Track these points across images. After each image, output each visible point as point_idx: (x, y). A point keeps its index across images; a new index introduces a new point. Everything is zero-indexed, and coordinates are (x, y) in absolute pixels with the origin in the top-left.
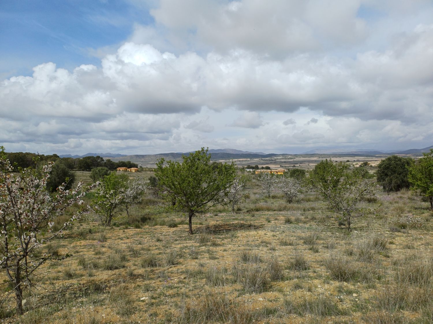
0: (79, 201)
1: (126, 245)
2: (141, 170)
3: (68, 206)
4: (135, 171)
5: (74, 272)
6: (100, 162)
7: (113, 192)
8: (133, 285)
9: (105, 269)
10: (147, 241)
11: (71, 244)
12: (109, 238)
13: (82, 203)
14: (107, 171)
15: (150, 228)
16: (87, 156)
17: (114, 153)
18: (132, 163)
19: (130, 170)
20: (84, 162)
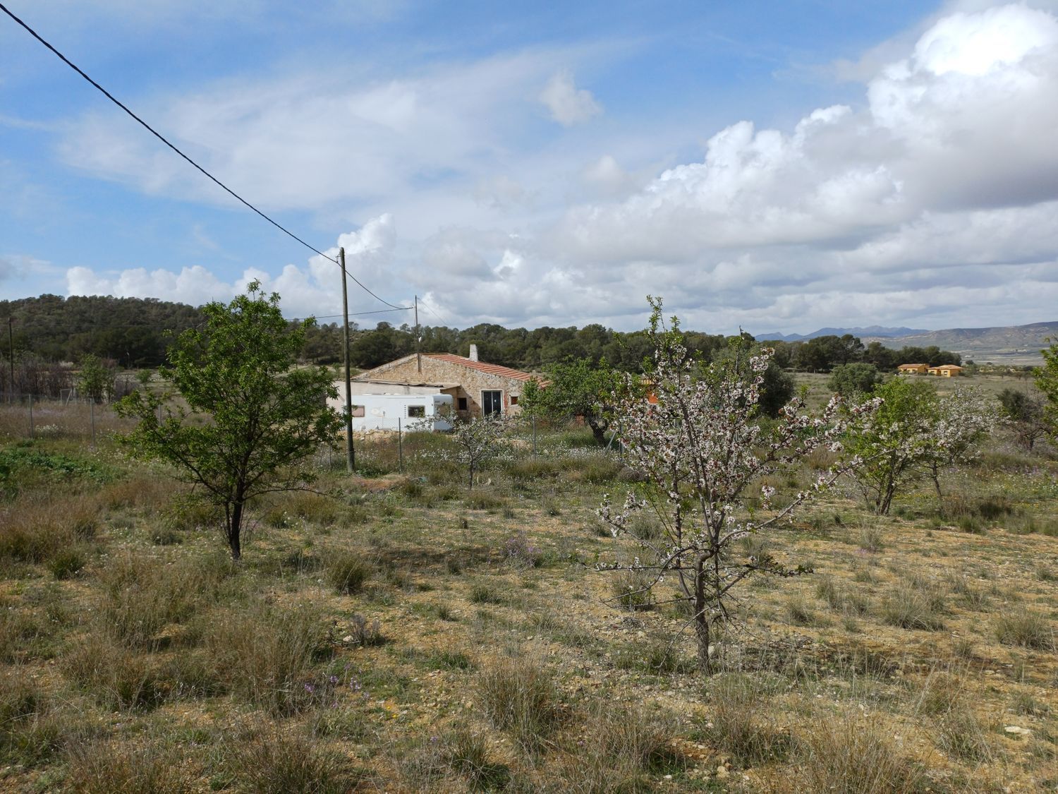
0: (831, 444)
1: (938, 571)
2: (973, 370)
3: (804, 453)
4: (952, 375)
5: (809, 612)
6: (851, 351)
7: (898, 427)
8: (975, 684)
9: (887, 621)
10: (1005, 572)
11: (793, 543)
12: (890, 546)
13: (839, 449)
14: (873, 372)
15: (1013, 538)
16: (821, 336)
17: (890, 326)
18: (944, 352)
19: (935, 372)
20: (812, 351)
